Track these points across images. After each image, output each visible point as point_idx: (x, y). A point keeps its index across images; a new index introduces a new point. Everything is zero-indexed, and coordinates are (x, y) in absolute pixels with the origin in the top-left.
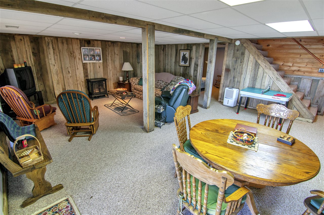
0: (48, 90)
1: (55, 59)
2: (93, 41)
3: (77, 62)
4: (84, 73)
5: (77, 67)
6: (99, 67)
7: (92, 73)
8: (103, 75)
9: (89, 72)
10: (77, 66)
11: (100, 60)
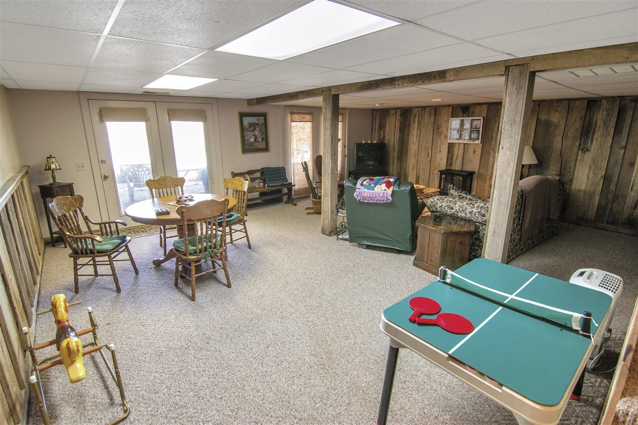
0: (403, 174)
1: (417, 136)
2: (475, 106)
3: (441, 142)
4: (447, 159)
5: (440, 149)
6: (474, 152)
7: (459, 162)
8: (477, 167)
9: (454, 160)
10: (440, 147)
11: (478, 139)
